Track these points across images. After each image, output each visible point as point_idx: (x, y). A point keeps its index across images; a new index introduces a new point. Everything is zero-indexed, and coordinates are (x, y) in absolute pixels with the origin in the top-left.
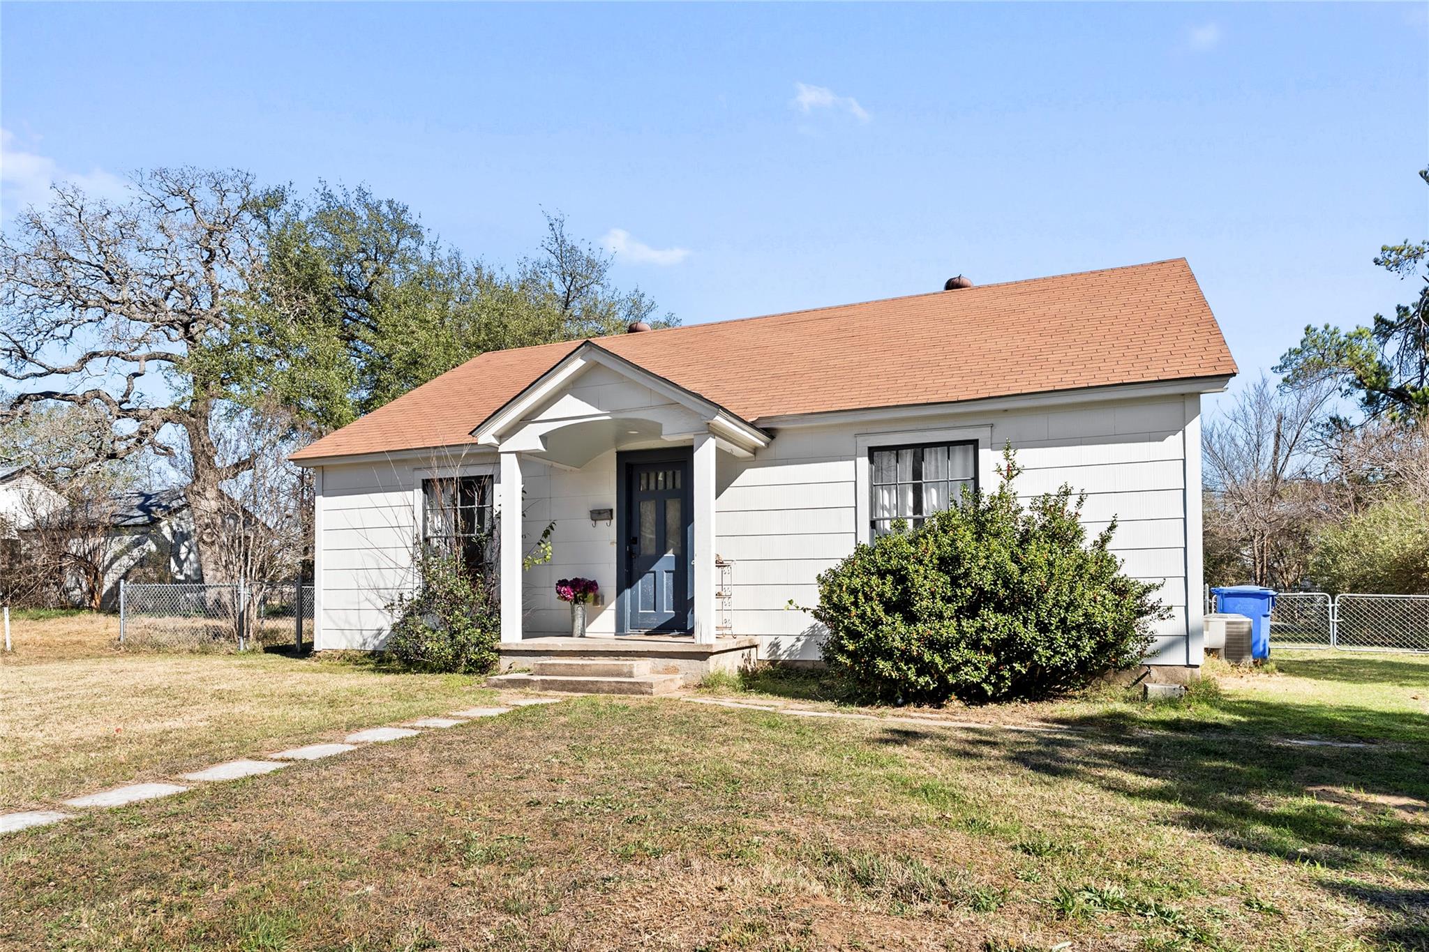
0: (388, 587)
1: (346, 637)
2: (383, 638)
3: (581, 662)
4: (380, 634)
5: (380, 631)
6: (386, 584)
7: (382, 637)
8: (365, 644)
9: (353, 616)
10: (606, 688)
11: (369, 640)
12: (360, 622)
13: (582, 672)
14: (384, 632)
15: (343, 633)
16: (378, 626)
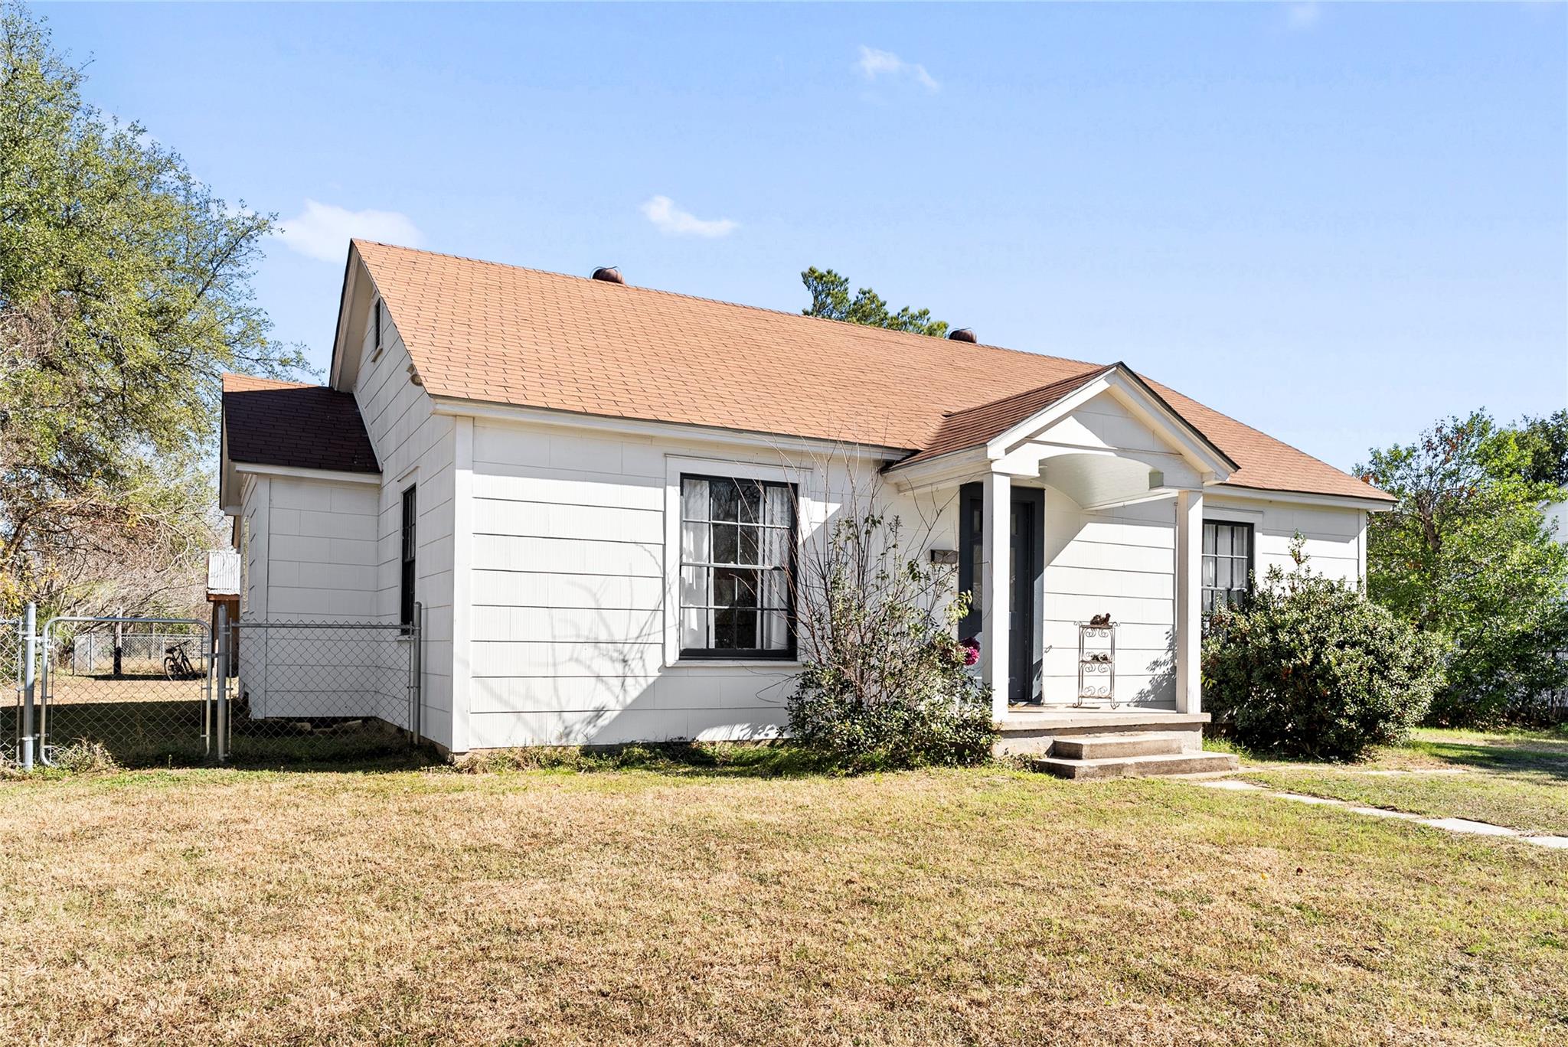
0: (617, 638)
1: (526, 724)
2: (606, 722)
3: (1132, 739)
4: (598, 717)
5: (599, 712)
6: (610, 633)
7: (603, 721)
8: (568, 735)
9: (542, 690)
10: (1198, 767)
11: (577, 727)
12: (558, 698)
13: (1134, 751)
14: (608, 713)
15: (519, 719)
16: (596, 704)
